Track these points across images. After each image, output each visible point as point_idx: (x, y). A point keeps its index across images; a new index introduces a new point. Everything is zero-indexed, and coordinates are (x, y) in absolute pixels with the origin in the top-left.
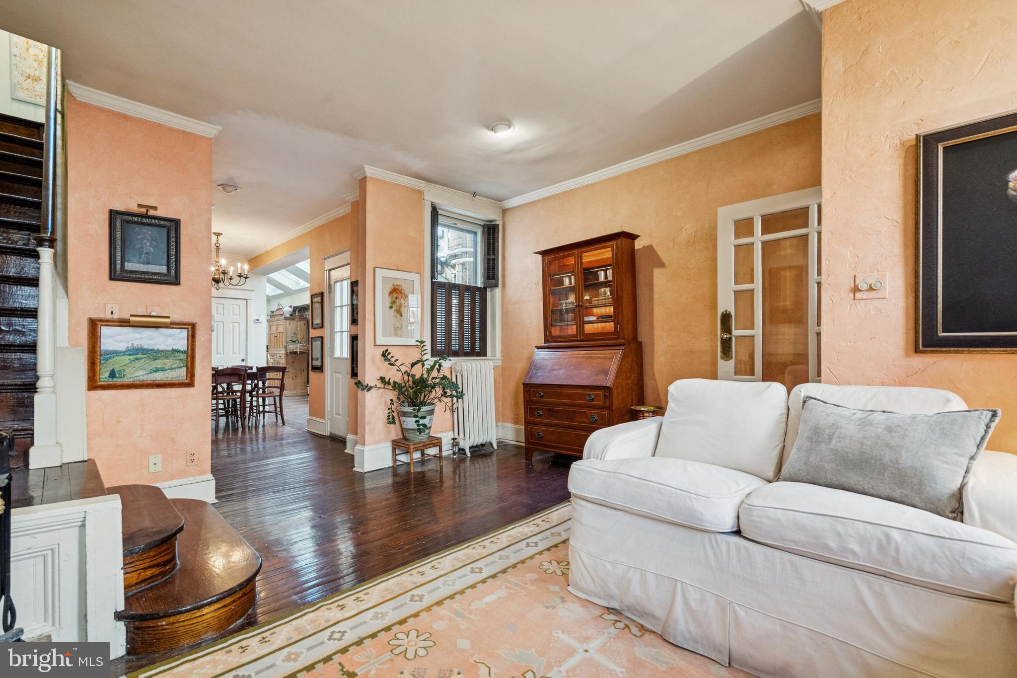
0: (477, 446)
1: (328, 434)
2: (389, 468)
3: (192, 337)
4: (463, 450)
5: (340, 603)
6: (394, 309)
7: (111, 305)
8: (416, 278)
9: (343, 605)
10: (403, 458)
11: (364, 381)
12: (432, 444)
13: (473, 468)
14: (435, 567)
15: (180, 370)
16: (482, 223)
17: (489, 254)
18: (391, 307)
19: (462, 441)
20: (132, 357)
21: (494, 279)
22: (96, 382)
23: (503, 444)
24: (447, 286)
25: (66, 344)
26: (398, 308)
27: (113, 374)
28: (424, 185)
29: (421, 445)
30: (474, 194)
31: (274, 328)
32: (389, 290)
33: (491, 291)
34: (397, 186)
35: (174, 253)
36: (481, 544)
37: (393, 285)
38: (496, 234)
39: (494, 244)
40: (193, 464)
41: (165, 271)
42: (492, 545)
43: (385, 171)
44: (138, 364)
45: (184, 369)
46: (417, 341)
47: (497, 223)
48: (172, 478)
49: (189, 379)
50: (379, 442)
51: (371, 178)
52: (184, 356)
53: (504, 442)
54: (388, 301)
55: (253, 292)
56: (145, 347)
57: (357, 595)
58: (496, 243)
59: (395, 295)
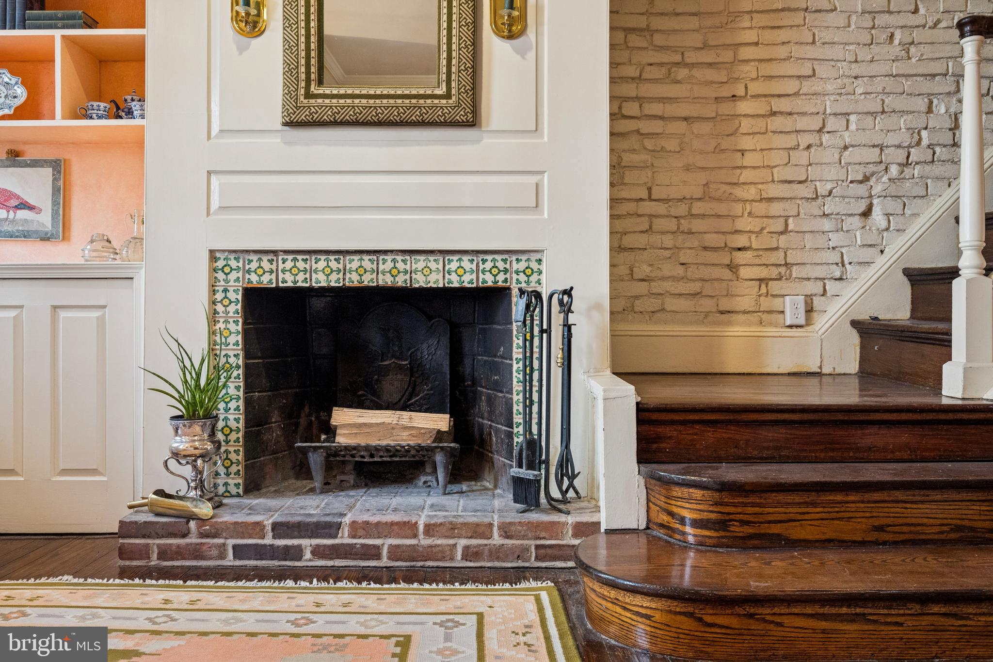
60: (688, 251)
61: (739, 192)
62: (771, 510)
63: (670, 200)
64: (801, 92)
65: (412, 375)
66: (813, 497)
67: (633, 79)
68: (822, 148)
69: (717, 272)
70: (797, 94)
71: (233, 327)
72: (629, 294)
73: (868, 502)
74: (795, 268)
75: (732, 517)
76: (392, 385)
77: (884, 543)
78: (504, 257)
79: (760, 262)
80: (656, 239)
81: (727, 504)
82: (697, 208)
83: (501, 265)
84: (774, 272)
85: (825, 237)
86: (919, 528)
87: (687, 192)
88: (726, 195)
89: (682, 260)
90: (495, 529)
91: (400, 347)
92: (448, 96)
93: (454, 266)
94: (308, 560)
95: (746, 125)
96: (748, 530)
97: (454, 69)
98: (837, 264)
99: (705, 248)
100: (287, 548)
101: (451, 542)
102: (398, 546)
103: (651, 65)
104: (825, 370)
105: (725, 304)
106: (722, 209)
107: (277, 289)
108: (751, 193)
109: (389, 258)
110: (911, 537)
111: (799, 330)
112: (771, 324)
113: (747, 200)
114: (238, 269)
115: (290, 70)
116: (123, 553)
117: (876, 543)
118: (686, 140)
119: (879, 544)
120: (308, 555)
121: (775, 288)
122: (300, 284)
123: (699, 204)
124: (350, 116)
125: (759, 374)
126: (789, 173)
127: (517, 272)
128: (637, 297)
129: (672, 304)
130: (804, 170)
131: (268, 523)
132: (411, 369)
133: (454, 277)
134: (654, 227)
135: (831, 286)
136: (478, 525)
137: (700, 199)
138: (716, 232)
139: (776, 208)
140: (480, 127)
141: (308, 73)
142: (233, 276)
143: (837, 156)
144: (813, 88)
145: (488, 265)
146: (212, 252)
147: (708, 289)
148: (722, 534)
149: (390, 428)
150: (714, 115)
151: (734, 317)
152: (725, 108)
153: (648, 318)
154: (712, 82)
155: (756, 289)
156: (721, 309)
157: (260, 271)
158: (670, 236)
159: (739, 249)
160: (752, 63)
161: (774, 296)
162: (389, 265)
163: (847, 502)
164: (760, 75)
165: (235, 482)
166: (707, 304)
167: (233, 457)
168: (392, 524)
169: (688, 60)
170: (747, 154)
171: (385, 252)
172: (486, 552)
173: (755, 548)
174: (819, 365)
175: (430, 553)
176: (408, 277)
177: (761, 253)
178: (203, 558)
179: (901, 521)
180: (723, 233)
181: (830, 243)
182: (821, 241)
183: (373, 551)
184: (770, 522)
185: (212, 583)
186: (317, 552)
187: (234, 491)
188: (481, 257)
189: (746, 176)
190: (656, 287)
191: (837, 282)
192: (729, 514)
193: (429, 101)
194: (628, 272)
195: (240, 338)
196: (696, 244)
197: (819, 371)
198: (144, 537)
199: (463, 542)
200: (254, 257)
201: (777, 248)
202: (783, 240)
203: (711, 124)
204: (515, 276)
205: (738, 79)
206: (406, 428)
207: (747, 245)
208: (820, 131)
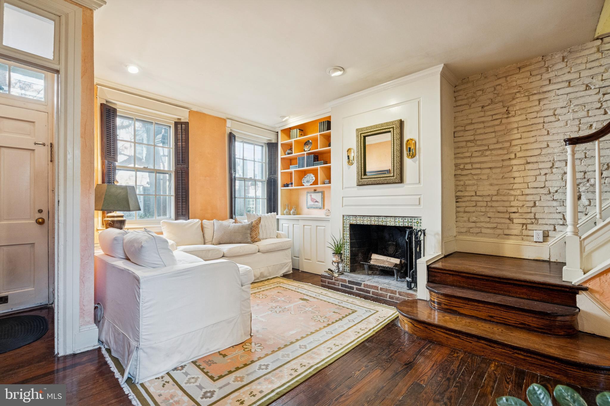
60: (491, 213)
61: (512, 192)
62: (453, 303)
63: (484, 196)
64: (542, 154)
65: (396, 247)
66: (467, 302)
67: (469, 157)
68: (553, 174)
69: (503, 221)
70: (540, 155)
71: (347, 233)
72: (468, 227)
73: (487, 308)
74: (539, 220)
75: (442, 302)
76: (391, 250)
77: (493, 322)
78: (411, 218)
79: (522, 217)
80: (479, 209)
81: (440, 298)
82: (494, 198)
83: (410, 220)
84: (529, 221)
85: (555, 208)
86: (507, 320)
87: (490, 193)
88: (507, 193)
89: (489, 216)
90: (397, 292)
91: (393, 239)
92: (393, 176)
93: (397, 220)
94: (355, 291)
95: (515, 168)
96: (446, 307)
97: (395, 169)
98: (561, 219)
99: (499, 212)
100: (351, 287)
101: (386, 293)
102: (374, 292)
103: (476, 151)
104: (552, 260)
105: (507, 232)
106: (505, 198)
107: (357, 224)
108: (519, 192)
109: (381, 218)
110: (503, 322)
111: (540, 243)
112: (527, 240)
113: (516, 195)
114: (348, 219)
115: (358, 173)
116: (322, 281)
117: (490, 321)
118: (490, 175)
119: (491, 322)
120: (355, 289)
121: (529, 227)
122: (361, 224)
123: (495, 197)
124: (370, 183)
125: (519, 258)
126: (535, 185)
127: (414, 223)
128: (471, 228)
129: (484, 231)
130: (543, 183)
131: (347, 280)
132: (396, 245)
133: (397, 223)
134: (477, 205)
135: (558, 228)
136: (393, 290)
137: (496, 195)
138: (503, 207)
139: (529, 198)
140: (403, 183)
141: (361, 173)
142: (347, 221)
143: (560, 177)
144: (548, 152)
145: (406, 220)
146: (343, 215)
147: (499, 226)
148: (439, 306)
149: (384, 261)
150: (501, 166)
151: (511, 237)
152: (506, 163)
153: (475, 235)
154: (501, 154)
155: (521, 227)
156: (505, 233)
157: (353, 220)
158: (484, 208)
159: (514, 213)
160: (519, 146)
161: (530, 230)
162: (381, 220)
163: (479, 306)
164: (522, 149)
165: (348, 269)
166: (499, 231)
167: (348, 263)
168: (373, 286)
169: (490, 148)
170: (515, 179)
171: (380, 216)
172: (395, 298)
173: (448, 312)
174: (549, 258)
175: (381, 295)
176: (386, 223)
177: (523, 214)
178: (335, 285)
179: (499, 316)
180: (506, 207)
181: (557, 210)
182: (552, 210)
183: (369, 292)
184: (453, 306)
185: (333, 291)
186: (357, 289)
187: (348, 271)
188: (405, 218)
189: (515, 186)
190: (478, 225)
191: (561, 226)
192: (441, 301)
193: (389, 178)
194: (468, 219)
195: (349, 236)
196: (494, 210)
197: (549, 260)
198: (325, 278)
199: (389, 294)
200: (352, 217)
201: (531, 212)
202: (533, 210)
203: (500, 169)
204: (414, 224)
205: (512, 152)
206: (388, 262)
207: (517, 211)
208: (551, 168)
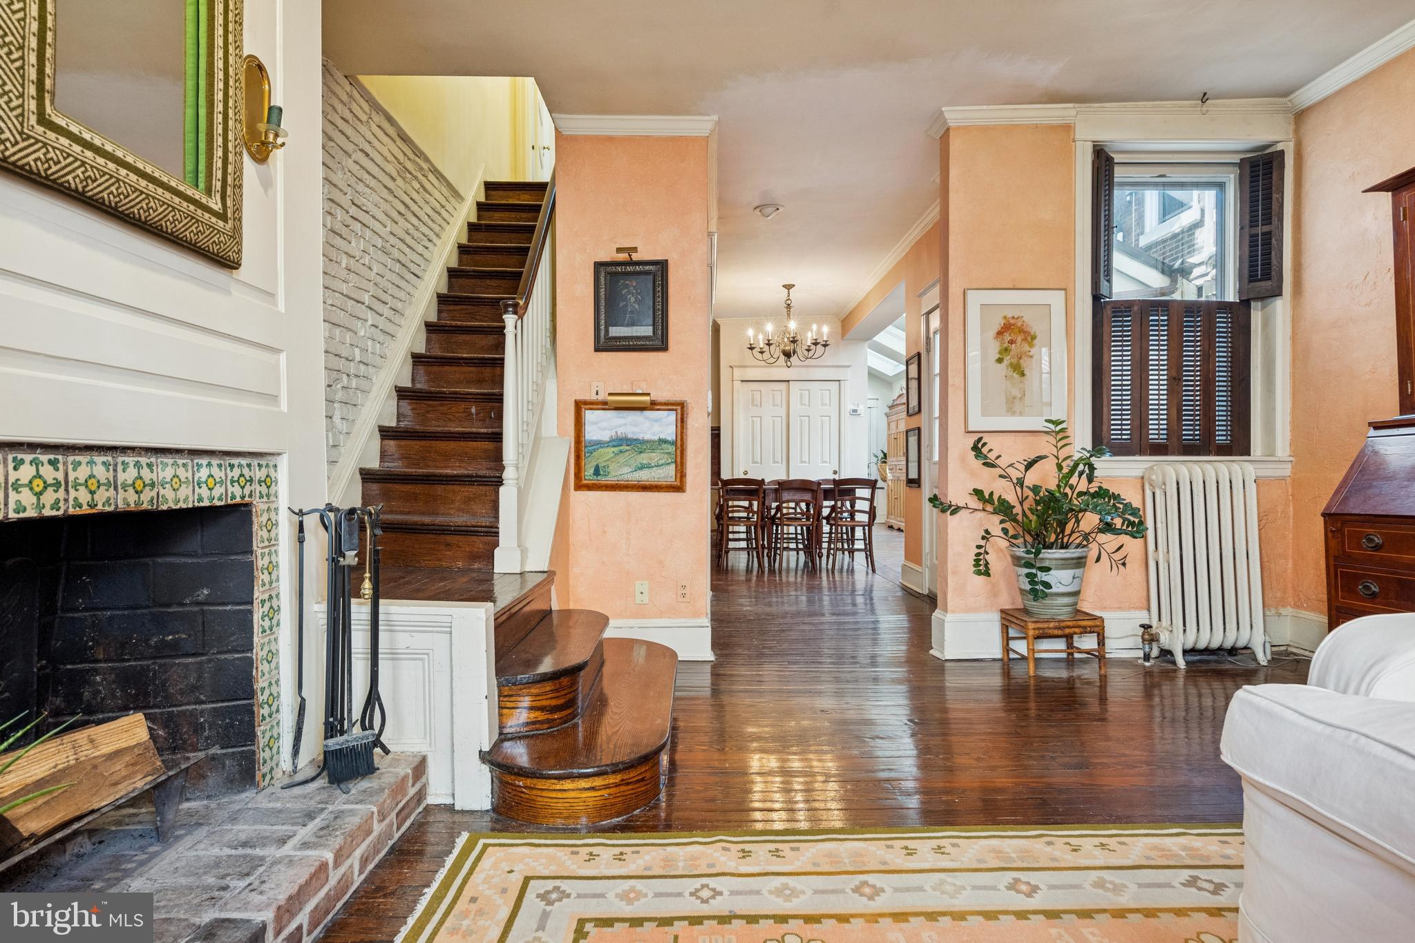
0: (1207, 651)
1: (926, 592)
2: (994, 660)
3: (682, 422)
4: (1170, 653)
5: (747, 847)
6: (1006, 362)
7: (596, 384)
8: (1056, 300)
9: (750, 852)
10: (1021, 647)
11: (946, 495)
12: (1079, 627)
13: (1192, 691)
14: (943, 850)
15: (668, 467)
16: (1236, 159)
17: (1253, 223)
18: (1000, 361)
19: (1167, 633)
20: (616, 450)
21: (1270, 279)
22: (581, 480)
23: (1292, 657)
24: (1136, 308)
25: (555, 434)
26: (1015, 361)
27: (597, 472)
28: (1073, 112)
29: (1052, 625)
30: (1204, 98)
31: (893, 425)
32: (997, 328)
33: (1263, 308)
34: (1010, 129)
35: (660, 307)
36: (1073, 841)
37: (1005, 318)
38: (1275, 176)
39: (1268, 198)
40: (684, 600)
41: (651, 334)
42: (1098, 852)
43: (984, 107)
44: (621, 458)
45: (673, 466)
46: (1047, 421)
47: (1280, 147)
48: (661, 615)
49: (678, 480)
50: (975, 610)
51: (959, 128)
52: (672, 449)
53: (1295, 654)
54: (994, 349)
55: (849, 369)
56: (629, 436)
57: (780, 846)
58: (1275, 196)
59: (1007, 337)
78: (248, 461)
83: (246, 472)
92: (225, 217)
93: (203, 473)
101: (351, 860)
102: (317, 907)
109: (130, 460)
124: (110, 193)
127: (260, 483)
133: (204, 492)
145: (237, 473)
162: (131, 473)
171: (124, 450)
175: (338, 892)
188: (228, 460)
193: (206, 216)
199: (358, 853)
204: (258, 488)
